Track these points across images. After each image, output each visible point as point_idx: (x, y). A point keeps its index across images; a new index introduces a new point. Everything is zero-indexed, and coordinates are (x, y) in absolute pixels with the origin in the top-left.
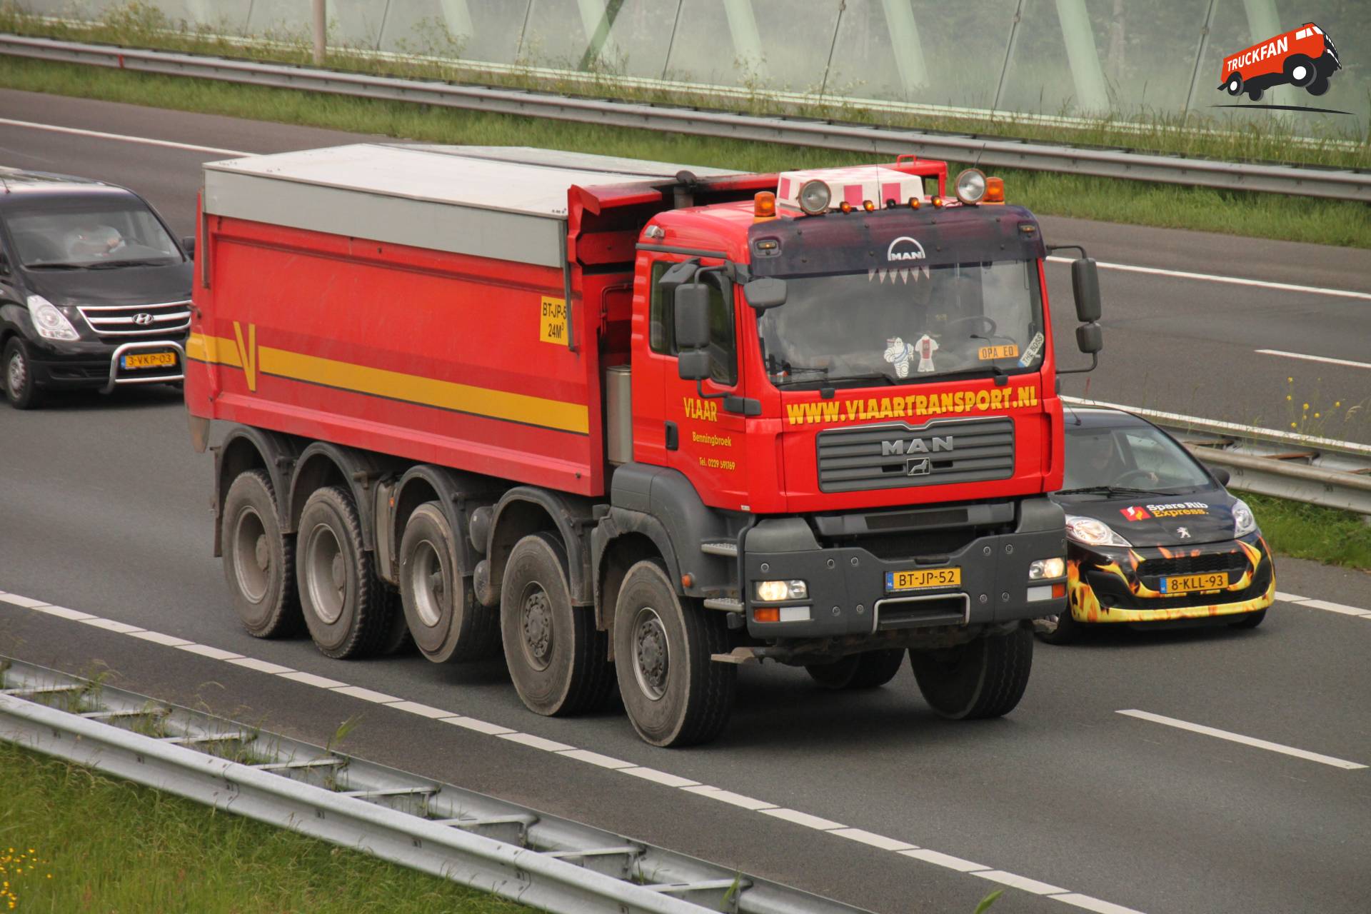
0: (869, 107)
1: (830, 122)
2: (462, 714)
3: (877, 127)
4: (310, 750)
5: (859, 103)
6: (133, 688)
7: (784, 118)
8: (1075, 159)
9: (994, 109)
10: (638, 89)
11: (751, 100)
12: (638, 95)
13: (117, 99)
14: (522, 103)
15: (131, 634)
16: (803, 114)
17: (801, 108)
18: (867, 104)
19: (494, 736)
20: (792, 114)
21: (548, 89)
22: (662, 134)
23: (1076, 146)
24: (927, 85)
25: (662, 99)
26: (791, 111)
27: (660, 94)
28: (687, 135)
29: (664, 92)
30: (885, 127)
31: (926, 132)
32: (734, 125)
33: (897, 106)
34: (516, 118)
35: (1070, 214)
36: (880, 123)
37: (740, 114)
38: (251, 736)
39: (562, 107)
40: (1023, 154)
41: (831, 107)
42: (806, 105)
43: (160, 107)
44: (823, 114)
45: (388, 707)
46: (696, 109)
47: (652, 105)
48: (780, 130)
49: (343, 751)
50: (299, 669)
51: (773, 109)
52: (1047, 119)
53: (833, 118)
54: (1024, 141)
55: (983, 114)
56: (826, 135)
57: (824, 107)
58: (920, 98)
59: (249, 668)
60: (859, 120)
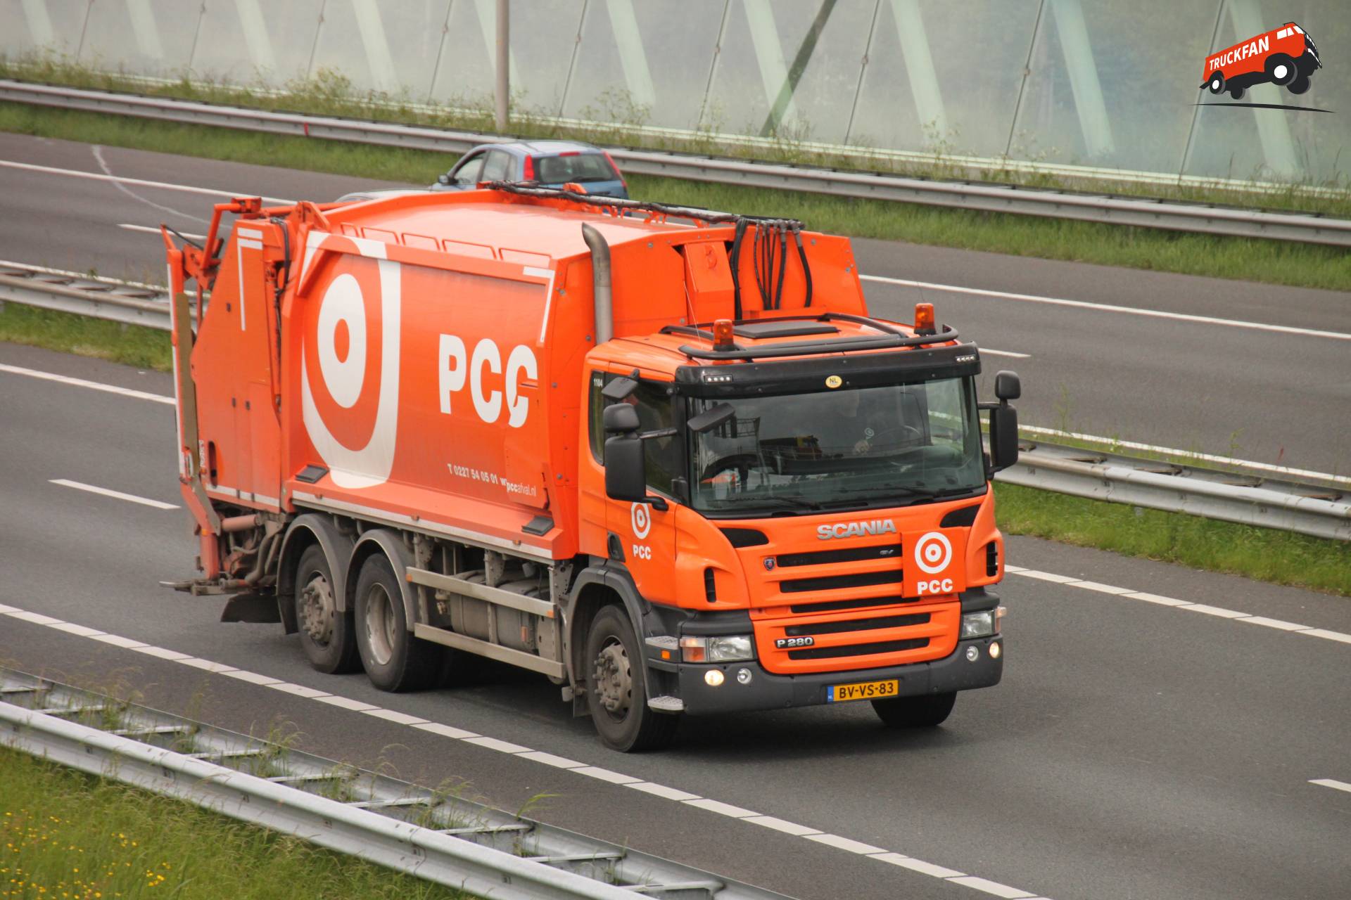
0: (1054, 172)
1: (1014, 187)
2: (647, 780)
3: (1062, 192)
4: (496, 815)
5: (1045, 168)
6: (320, 753)
7: (968, 183)
8: (1264, 224)
9: (1181, 174)
10: (820, 155)
11: (936, 165)
12: (819, 161)
13: (302, 166)
14: (704, 169)
15: (317, 699)
16: (987, 178)
17: (985, 173)
18: (1052, 169)
19: (679, 802)
20: (976, 179)
21: (730, 155)
22: (845, 199)
23: (1264, 210)
24: (1112, 149)
25: (844, 164)
26: (973, 176)
27: (843, 159)
28: (870, 200)
29: (846, 157)
30: (1072, 192)
31: (1111, 197)
32: (917, 190)
33: (1083, 171)
34: (696, 182)
35: (1258, 279)
36: (1064, 188)
37: (923, 179)
38: (436, 800)
39: (744, 173)
40: (1210, 219)
41: (1017, 172)
42: (989, 170)
43: (345, 174)
44: (1006, 179)
45: (573, 772)
46: (879, 174)
47: (835, 170)
48: (964, 195)
49: (528, 816)
50: (484, 734)
51: (957, 173)
52: (1237, 184)
53: (1017, 182)
54: (1212, 206)
55: (1170, 179)
56: (1010, 200)
57: (1007, 172)
58: (1103, 162)
59: (434, 733)
60: (1043, 184)
